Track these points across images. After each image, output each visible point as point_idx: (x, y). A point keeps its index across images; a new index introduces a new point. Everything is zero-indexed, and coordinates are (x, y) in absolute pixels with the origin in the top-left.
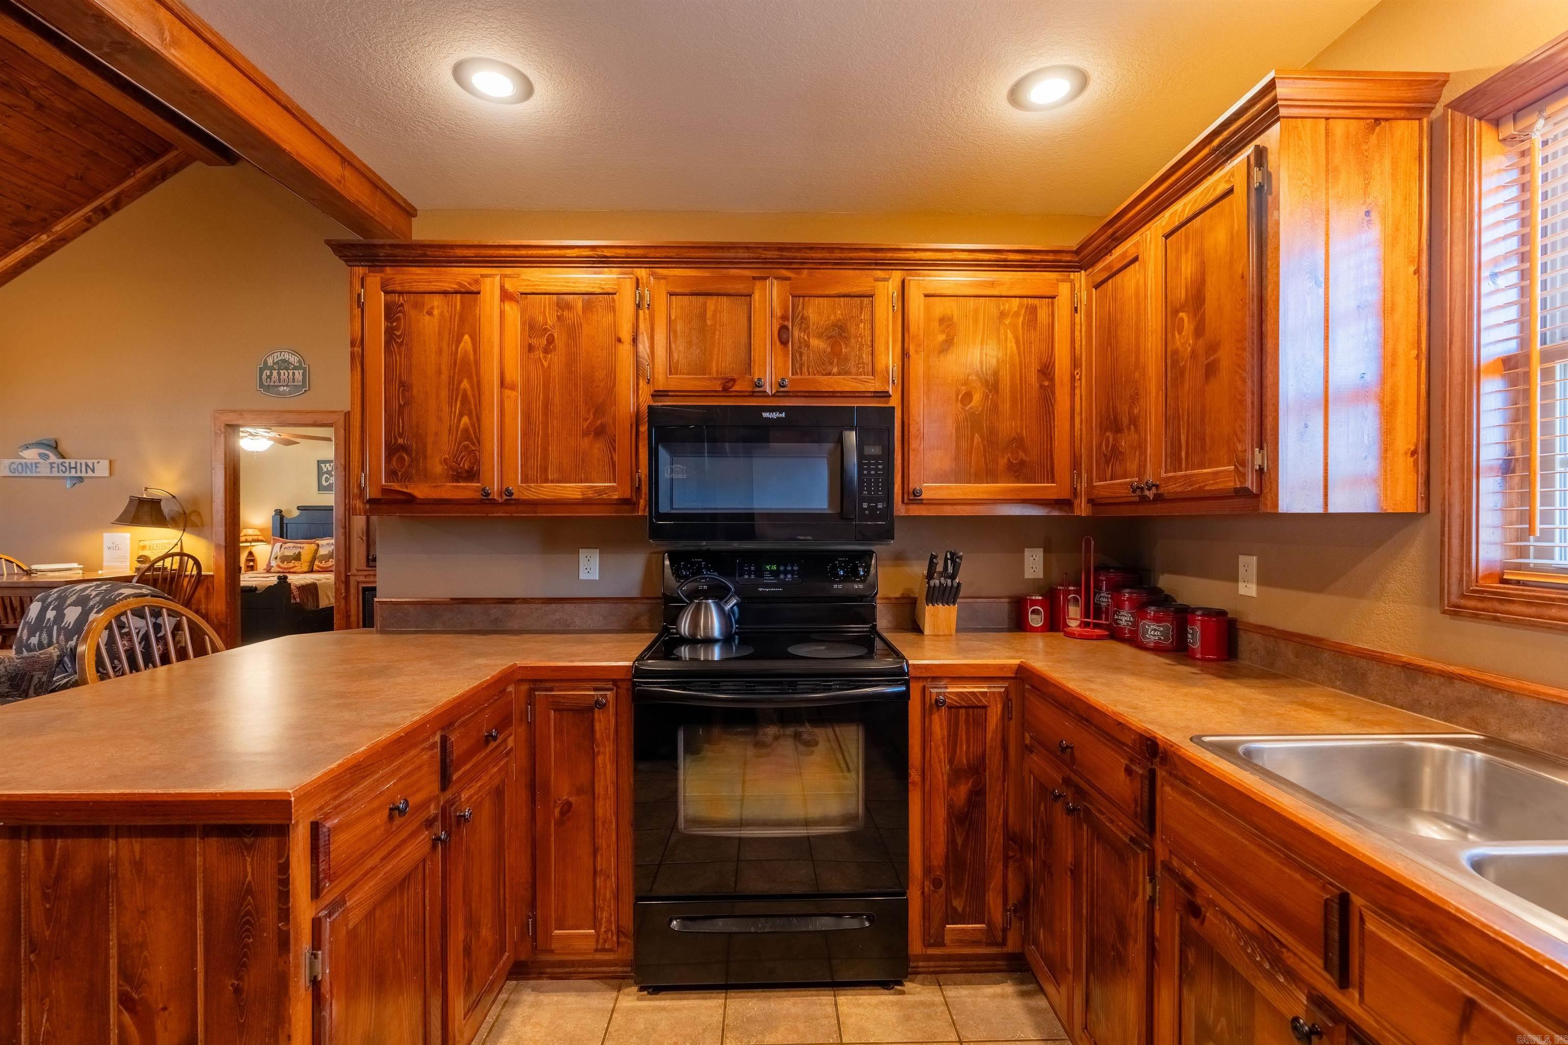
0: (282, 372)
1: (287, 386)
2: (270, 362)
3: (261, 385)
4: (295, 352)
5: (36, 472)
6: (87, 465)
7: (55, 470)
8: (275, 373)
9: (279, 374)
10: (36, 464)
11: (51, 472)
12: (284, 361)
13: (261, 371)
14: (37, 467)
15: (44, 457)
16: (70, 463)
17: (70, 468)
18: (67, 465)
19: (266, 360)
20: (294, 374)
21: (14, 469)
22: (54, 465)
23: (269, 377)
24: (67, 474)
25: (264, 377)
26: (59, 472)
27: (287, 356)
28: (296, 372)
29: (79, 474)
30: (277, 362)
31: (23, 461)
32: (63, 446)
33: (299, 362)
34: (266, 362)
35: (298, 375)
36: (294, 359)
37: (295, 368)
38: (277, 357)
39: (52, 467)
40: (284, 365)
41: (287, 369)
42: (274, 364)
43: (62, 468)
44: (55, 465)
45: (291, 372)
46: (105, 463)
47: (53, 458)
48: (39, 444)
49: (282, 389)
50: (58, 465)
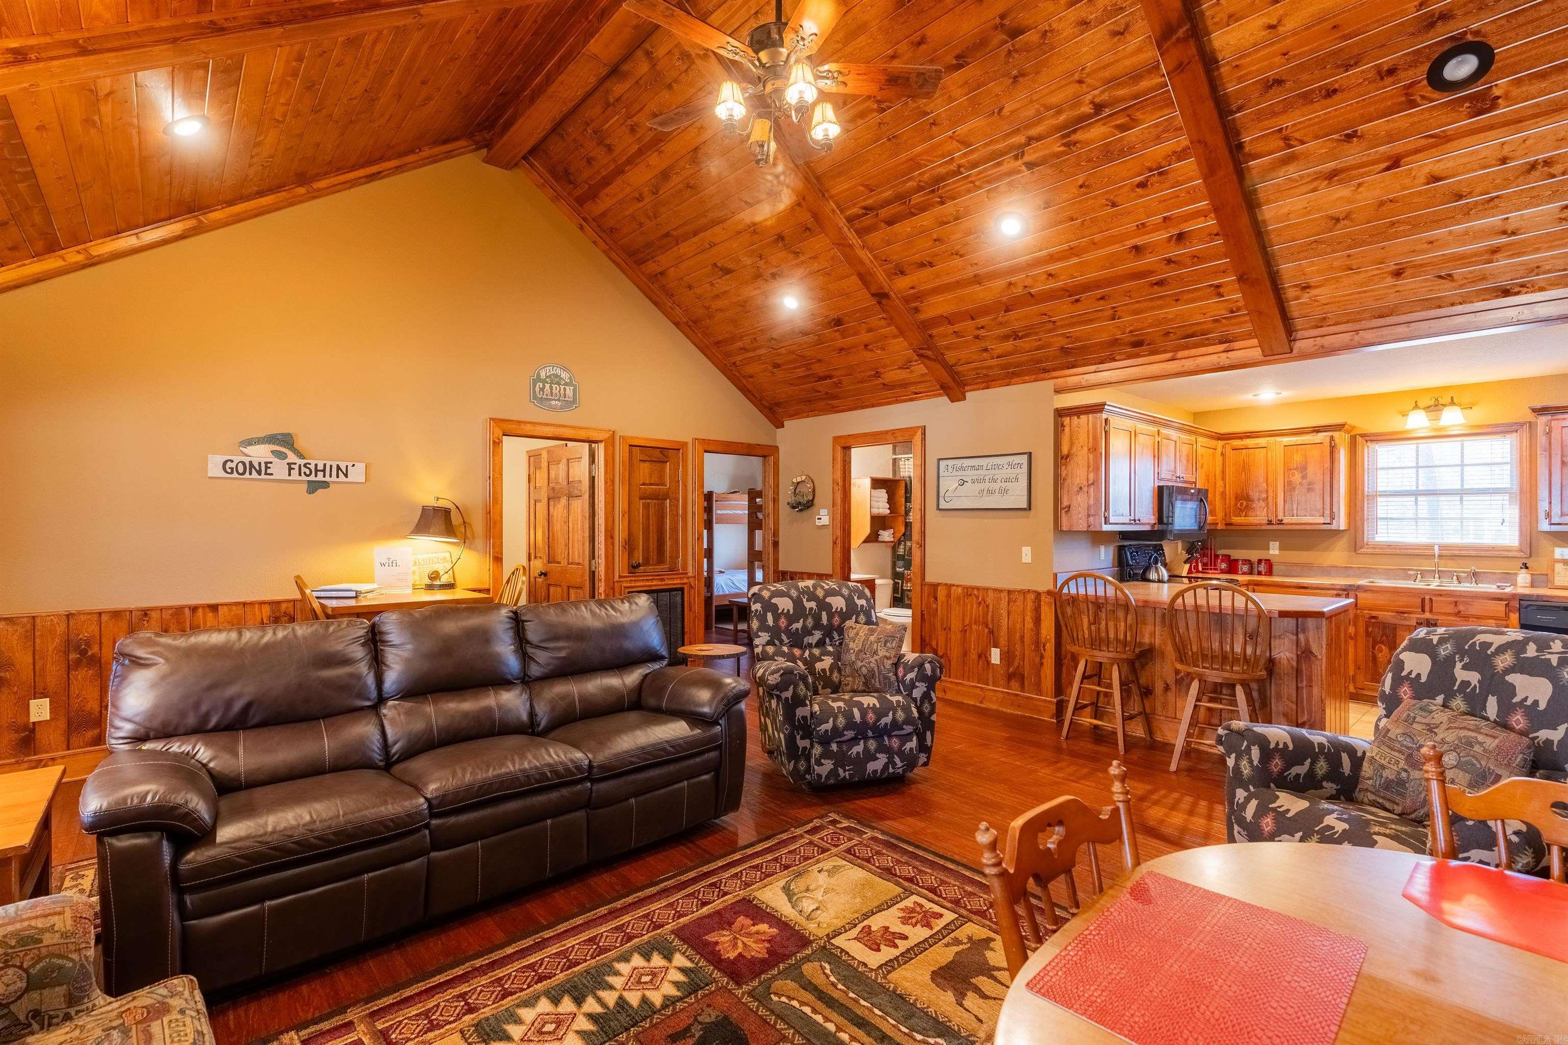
0: (554, 386)
1: (559, 400)
2: (543, 375)
3: (535, 397)
4: (565, 369)
5: (266, 474)
6: (338, 468)
7: (295, 473)
8: (547, 386)
9: (551, 388)
10: (266, 463)
11: (290, 475)
12: (556, 376)
13: (535, 383)
14: (267, 468)
15: (281, 456)
16: (316, 465)
17: (317, 471)
18: (312, 467)
19: (538, 373)
20: (565, 389)
21: (232, 469)
22: (293, 466)
23: (542, 389)
24: (312, 478)
25: (537, 389)
26: (300, 475)
27: (558, 371)
28: (567, 388)
29: (327, 479)
30: (550, 376)
31: (247, 460)
32: (300, 443)
33: (570, 378)
34: (539, 375)
35: (569, 391)
36: (564, 375)
37: (566, 384)
38: (550, 371)
39: (290, 469)
40: (555, 380)
41: (559, 384)
42: (547, 377)
43: (303, 469)
44: (296, 467)
45: (562, 387)
46: (361, 467)
47: (292, 457)
48: (271, 439)
49: (553, 403)
50: (300, 466)
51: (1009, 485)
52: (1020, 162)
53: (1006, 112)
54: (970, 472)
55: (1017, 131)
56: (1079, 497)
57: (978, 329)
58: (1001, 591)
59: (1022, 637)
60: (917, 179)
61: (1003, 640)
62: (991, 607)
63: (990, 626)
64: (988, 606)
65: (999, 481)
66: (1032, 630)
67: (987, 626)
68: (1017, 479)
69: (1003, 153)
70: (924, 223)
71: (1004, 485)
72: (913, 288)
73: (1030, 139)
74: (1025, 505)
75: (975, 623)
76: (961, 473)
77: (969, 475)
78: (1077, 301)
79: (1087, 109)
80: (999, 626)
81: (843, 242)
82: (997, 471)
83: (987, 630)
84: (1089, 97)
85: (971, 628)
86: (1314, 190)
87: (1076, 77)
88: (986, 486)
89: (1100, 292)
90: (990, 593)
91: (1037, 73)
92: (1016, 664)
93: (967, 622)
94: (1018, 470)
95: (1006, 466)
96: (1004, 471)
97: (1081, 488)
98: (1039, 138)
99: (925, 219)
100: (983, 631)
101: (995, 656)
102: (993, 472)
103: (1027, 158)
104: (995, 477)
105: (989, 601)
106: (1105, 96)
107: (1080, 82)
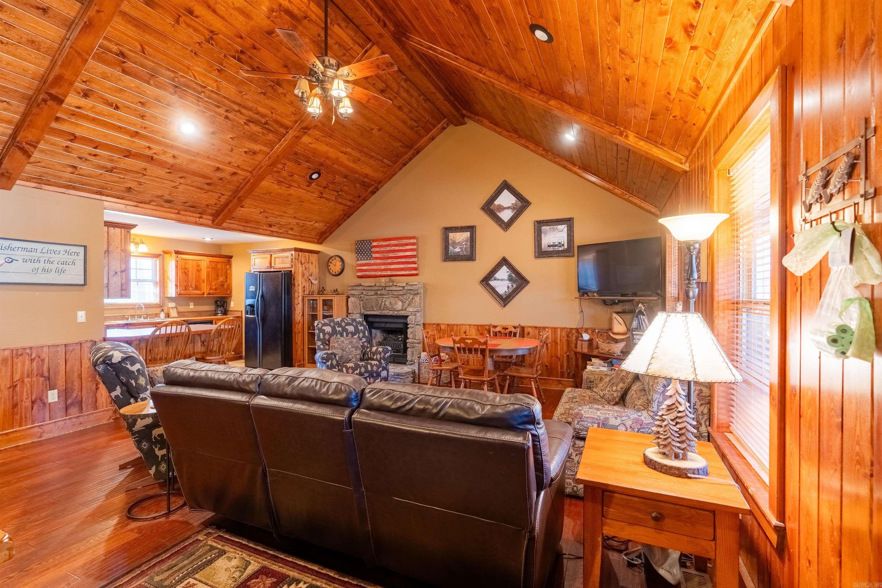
51: (65, 267)
52: (226, 114)
53: (245, 97)
54: (20, 252)
55: (239, 105)
56: (115, 278)
57: (90, 154)
58: (58, 346)
59: (80, 376)
60: (177, 76)
61: (61, 382)
62: (46, 361)
63: (46, 374)
64: (43, 360)
65: (56, 262)
66: (89, 368)
67: (42, 376)
68: (74, 263)
69: (225, 105)
70: (148, 92)
71: (61, 266)
72: (79, 108)
73: (239, 111)
74: (83, 283)
75: (28, 376)
76: (9, 252)
77: (19, 255)
78: (170, 173)
79: (263, 121)
80: (56, 373)
81: (84, 54)
82: (53, 255)
83: (42, 379)
84: (268, 119)
85: (23, 382)
86: (273, 183)
87: (273, 111)
88: (42, 265)
89: (184, 175)
90: (45, 350)
91: (268, 99)
92: (75, 395)
93: (17, 377)
94: (75, 257)
95: (62, 253)
96: (61, 256)
97: (116, 273)
98: (241, 113)
99: (150, 90)
100: (38, 381)
101: (53, 396)
102: (49, 255)
103: (230, 115)
104: (52, 260)
105: (44, 355)
106: (271, 123)
107: (272, 113)
